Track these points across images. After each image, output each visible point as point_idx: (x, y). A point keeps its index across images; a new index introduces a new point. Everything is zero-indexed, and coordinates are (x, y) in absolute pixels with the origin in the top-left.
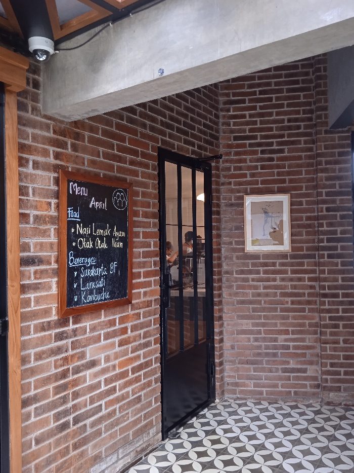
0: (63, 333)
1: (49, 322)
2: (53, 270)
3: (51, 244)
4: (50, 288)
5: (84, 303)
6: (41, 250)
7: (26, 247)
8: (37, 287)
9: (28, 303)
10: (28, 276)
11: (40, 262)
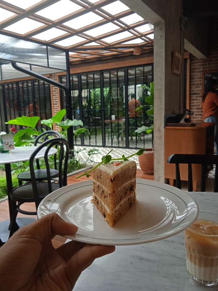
1: (199, 108)
3: (200, 90)
7: (194, 91)
8: (196, 100)
9: (194, 103)
10: (194, 97)
11: (197, 94)
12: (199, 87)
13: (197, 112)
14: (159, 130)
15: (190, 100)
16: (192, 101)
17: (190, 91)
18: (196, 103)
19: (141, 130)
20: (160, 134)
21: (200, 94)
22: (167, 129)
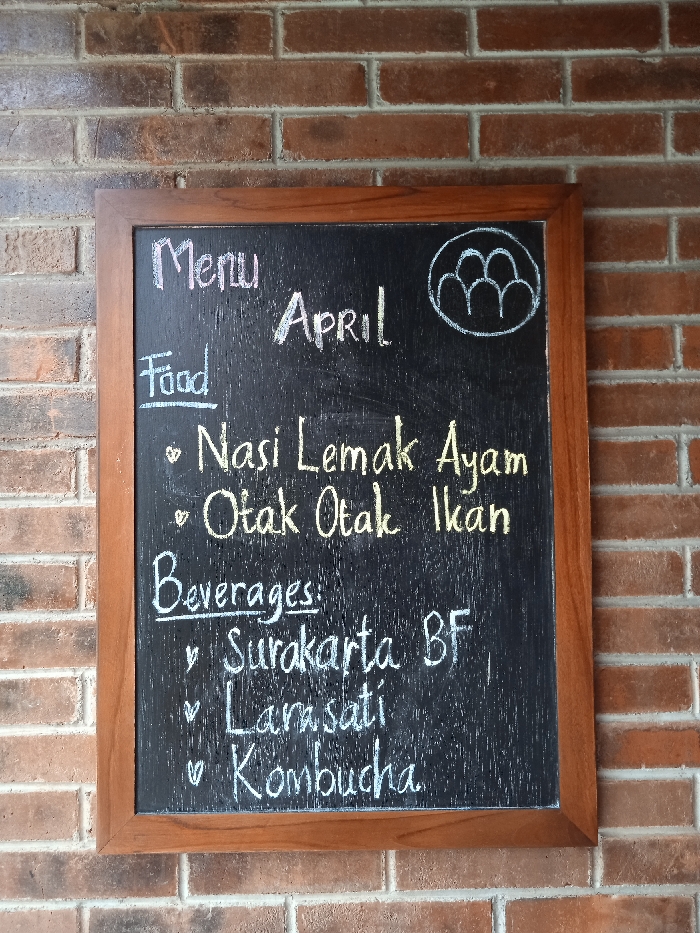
5: (246, 802)
12: (40, 472)
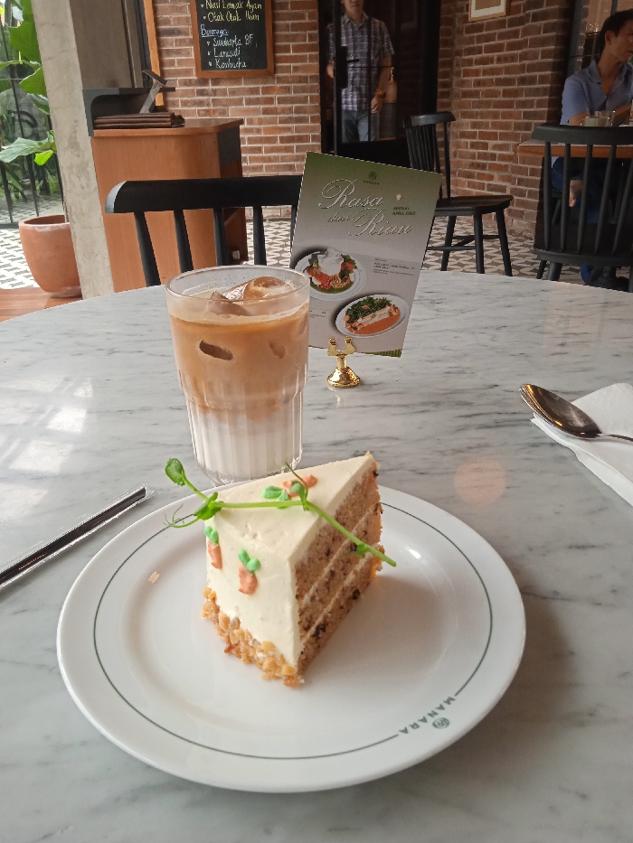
0: (203, 90)
1: (190, 80)
2: (190, 40)
3: (187, 18)
4: (188, 54)
5: (219, 69)
6: (179, 24)
7: (167, 22)
8: (178, 52)
9: (172, 63)
10: (170, 42)
11: (179, 32)
12: (181, 10)
13: (186, 93)
14: (74, 145)
15: (160, 52)
16: (166, 59)
17: (157, 22)
18: (180, 62)
19: (14, 154)
20: (78, 156)
21: (188, 35)
22: (99, 138)
